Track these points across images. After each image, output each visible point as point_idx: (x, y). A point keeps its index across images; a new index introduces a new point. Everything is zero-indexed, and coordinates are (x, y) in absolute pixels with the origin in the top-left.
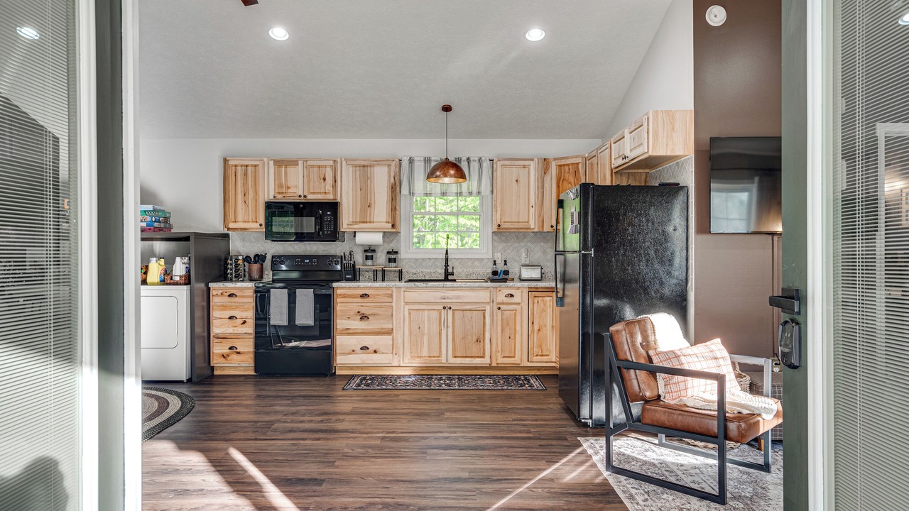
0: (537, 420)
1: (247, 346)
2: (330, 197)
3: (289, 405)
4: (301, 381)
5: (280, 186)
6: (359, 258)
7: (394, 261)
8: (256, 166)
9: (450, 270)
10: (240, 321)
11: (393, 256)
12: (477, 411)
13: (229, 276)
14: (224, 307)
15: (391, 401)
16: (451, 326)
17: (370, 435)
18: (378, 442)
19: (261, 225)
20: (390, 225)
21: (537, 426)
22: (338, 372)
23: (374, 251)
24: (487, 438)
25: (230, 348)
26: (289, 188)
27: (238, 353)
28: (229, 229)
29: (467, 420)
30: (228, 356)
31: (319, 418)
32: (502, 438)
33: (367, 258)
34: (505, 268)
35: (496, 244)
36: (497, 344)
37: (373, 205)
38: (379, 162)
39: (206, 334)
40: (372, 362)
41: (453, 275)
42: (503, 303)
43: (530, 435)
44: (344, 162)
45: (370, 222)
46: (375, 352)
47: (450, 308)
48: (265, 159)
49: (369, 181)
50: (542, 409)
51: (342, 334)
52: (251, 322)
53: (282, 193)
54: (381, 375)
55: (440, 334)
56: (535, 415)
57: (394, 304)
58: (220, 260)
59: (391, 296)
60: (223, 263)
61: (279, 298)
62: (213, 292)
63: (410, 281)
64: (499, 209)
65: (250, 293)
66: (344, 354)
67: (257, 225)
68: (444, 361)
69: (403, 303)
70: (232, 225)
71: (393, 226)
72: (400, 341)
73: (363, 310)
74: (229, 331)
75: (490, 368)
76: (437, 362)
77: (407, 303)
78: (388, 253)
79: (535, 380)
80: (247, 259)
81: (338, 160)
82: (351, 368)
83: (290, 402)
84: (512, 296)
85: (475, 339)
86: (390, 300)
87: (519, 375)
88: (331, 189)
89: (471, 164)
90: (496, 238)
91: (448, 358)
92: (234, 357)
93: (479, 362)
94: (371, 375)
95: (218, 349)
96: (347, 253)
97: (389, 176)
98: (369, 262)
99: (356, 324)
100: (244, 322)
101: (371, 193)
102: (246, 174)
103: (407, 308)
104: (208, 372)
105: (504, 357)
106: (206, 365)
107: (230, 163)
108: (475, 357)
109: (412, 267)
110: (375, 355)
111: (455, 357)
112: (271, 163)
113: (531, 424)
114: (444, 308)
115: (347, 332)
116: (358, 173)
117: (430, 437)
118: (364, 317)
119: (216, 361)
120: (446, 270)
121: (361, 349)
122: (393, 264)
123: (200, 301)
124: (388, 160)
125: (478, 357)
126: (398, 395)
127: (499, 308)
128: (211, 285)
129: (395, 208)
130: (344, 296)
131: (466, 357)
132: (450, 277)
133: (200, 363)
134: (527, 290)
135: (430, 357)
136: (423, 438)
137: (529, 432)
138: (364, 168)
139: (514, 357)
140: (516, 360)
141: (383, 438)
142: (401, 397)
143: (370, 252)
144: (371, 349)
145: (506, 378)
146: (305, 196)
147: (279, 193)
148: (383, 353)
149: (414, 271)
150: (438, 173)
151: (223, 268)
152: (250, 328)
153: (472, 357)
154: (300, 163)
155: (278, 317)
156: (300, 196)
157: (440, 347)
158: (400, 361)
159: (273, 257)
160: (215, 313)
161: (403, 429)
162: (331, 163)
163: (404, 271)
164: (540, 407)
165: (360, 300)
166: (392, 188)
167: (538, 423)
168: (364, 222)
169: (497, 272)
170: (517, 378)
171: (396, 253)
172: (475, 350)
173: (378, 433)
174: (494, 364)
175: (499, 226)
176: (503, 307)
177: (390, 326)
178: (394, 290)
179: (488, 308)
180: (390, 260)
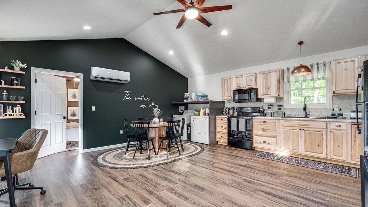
0: (335, 194)
1: (226, 136)
2: (254, 87)
3: (227, 158)
4: (240, 150)
5: (238, 84)
6: (266, 108)
7: (280, 109)
8: (230, 79)
9: (308, 113)
10: (224, 128)
11: (280, 107)
12: (302, 179)
13: (224, 114)
14: (220, 124)
15: (265, 165)
16: (304, 137)
17: (241, 177)
18: (241, 181)
19: (232, 98)
20: (277, 95)
21: (332, 197)
22: (255, 149)
23: (272, 105)
24: (294, 195)
25: (221, 136)
26: (240, 85)
27: (223, 138)
28: (223, 99)
29: (292, 182)
30: (221, 138)
31: (231, 165)
32: (302, 198)
33: (269, 108)
34: (340, 112)
35: (335, 101)
36: (331, 149)
37: (270, 88)
38: (272, 71)
39: (215, 131)
40: (268, 148)
41: (309, 115)
42: (334, 129)
43: (323, 202)
44: (259, 73)
45: (269, 94)
46: (269, 144)
47: (303, 130)
48: (233, 76)
49: (268, 79)
50: (345, 189)
51: (256, 136)
52: (227, 128)
53: (238, 87)
54: (271, 153)
55: (298, 140)
56: (337, 191)
57: (277, 126)
58: (221, 109)
59: (275, 123)
60: (222, 110)
61: (234, 121)
62: (217, 119)
63: (287, 117)
64: (334, 84)
65: (226, 119)
66: (257, 143)
67: (231, 98)
68: (300, 152)
69: (280, 126)
70: (224, 98)
71: (278, 95)
72: (279, 141)
73: (264, 128)
74: (221, 131)
75: (326, 159)
76: (297, 152)
77: (282, 126)
78: (278, 106)
79: (355, 171)
80: (229, 109)
81: (257, 73)
82: (260, 149)
83: (228, 157)
84: (340, 126)
85: (317, 145)
86: (275, 124)
87: (346, 166)
88: (254, 83)
89: (319, 66)
90: (334, 98)
91: (303, 151)
92: (222, 139)
93: (320, 156)
94: (267, 153)
95: (218, 136)
96: (261, 106)
97: (277, 76)
98: (270, 110)
99: (261, 132)
100: (225, 129)
101: (269, 84)
102: (228, 82)
103: (282, 127)
104: (216, 143)
105: (335, 156)
106: (215, 140)
107: (223, 79)
108: (317, 153)
109: (289, 112)
110: (269, 145)
111: (306, 151)
112: (235, 77)
113: (329, 196)
114: (300, 129)
115: (258, 135)
116: (264, 76)
117: (265, 185)
118: (264, 130)
119: (218, 140)
120: (306, 113)
121: (263, 142)
122: (279, 110)
123: (213, 121)
124: (276, 70)
125: (319, 153)
126: (270, 163)
127: (331, 132)
128: (216, 116)
129: (280, 88)
130: (257, 122)
131: (312, 152)
132: (308, 116)
133: (213, 139)
134: (351, 124)
135: (293, 149)
136: (262, 185)
137: (324, 200)
138: (266, 74)
139: (342, 157)
140: (344, 158)
141: (244, 180)
142: (271, 164)
143: (270, 106)
144: (267, 143)
145: (335, 166)
146: (245, 87)
147: (237, 87)
148: (272, 145)
149: (290, 113)
150: (296, 71)
151: (222, 111)
152: (226, 131)
153: (315, 153)
154: (244, 76)
155: (234, 128)
156: (244, 87)
157: (298, 146)
158: (279, 149)
159: (237, 108)
160: (217, 125)
161: (257, 178)
162: (254, 74)
163: (286, 113)
164: (345, 187)
165: (263, 124)
166: (278, 80)
167: (335, 196)
168: (266, 95)
169: (335, 114)
170: (343, 167)
171: (281, 106)
172: (317, 149)
173: (245, 177)
174: (329, 158)
175: (334, 92)
176: (333, 131)
177: (275, 135)
178: (277, 120)
179: (325, 131)
180: (278, 109)
